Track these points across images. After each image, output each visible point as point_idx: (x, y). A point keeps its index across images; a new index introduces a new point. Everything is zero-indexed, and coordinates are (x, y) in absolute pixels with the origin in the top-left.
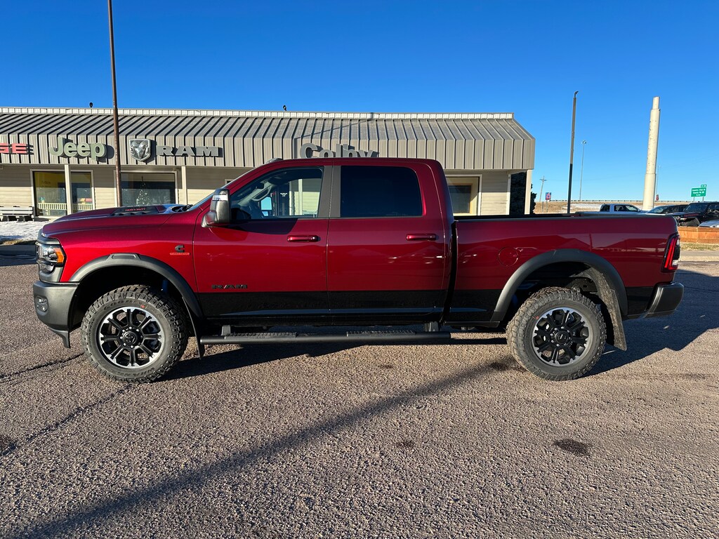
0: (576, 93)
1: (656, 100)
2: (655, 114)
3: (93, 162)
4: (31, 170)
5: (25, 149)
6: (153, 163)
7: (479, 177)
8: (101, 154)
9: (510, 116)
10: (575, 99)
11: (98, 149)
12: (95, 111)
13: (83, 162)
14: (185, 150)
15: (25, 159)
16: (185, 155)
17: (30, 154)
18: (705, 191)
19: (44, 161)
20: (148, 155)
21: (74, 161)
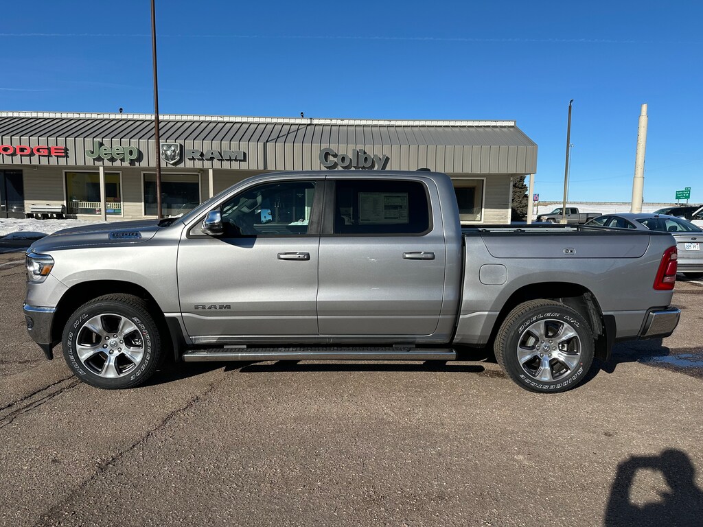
0: (571, 102)
1: (644, 107)
2: (643, 121)
3: (126, 164)
4: (64, 171)
5: (63, 151)
6: (181, 166)
7: (483, 180)
8: (134, 157)
9: (512, 124)
10: (570, 107)
11: (131, 153)
12: (124, 117)
13: (117, 164)
14: (212, 154)
15: (62, 161)
16: (212, 159)
17: (67, 156)
18: (689, 194)
19: (81, 163)
20: (178, 158)
21: (108, 163)
